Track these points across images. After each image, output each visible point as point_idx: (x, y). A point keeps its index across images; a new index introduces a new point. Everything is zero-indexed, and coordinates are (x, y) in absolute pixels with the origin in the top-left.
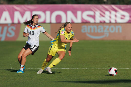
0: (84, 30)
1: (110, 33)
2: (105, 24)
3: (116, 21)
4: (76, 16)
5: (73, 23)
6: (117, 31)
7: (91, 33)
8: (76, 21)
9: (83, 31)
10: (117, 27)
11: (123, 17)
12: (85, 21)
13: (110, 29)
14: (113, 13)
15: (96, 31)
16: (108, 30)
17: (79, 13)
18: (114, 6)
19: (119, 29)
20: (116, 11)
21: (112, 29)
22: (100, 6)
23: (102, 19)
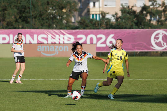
0: (40, 49)
1: (59, 51)
2: (55, 44)
3: (64, 42)
4: (33, 39)
5: (30, 43)
6: (65, 50)
7: (44, 52)
8: (33, 42)
9: (38, 50)
10: (65, 47)
11: (69, 39)
12: (40, 43)
13: (59, 48)
14: (62, 36)
15: (48, 50)
16: (58, 49)
17: (35, 36)
18: (62, 31)
19: (66, 49)
20: (64, 34)
21: (61, 49)
22: (51, 30)
23: (53, 41)
